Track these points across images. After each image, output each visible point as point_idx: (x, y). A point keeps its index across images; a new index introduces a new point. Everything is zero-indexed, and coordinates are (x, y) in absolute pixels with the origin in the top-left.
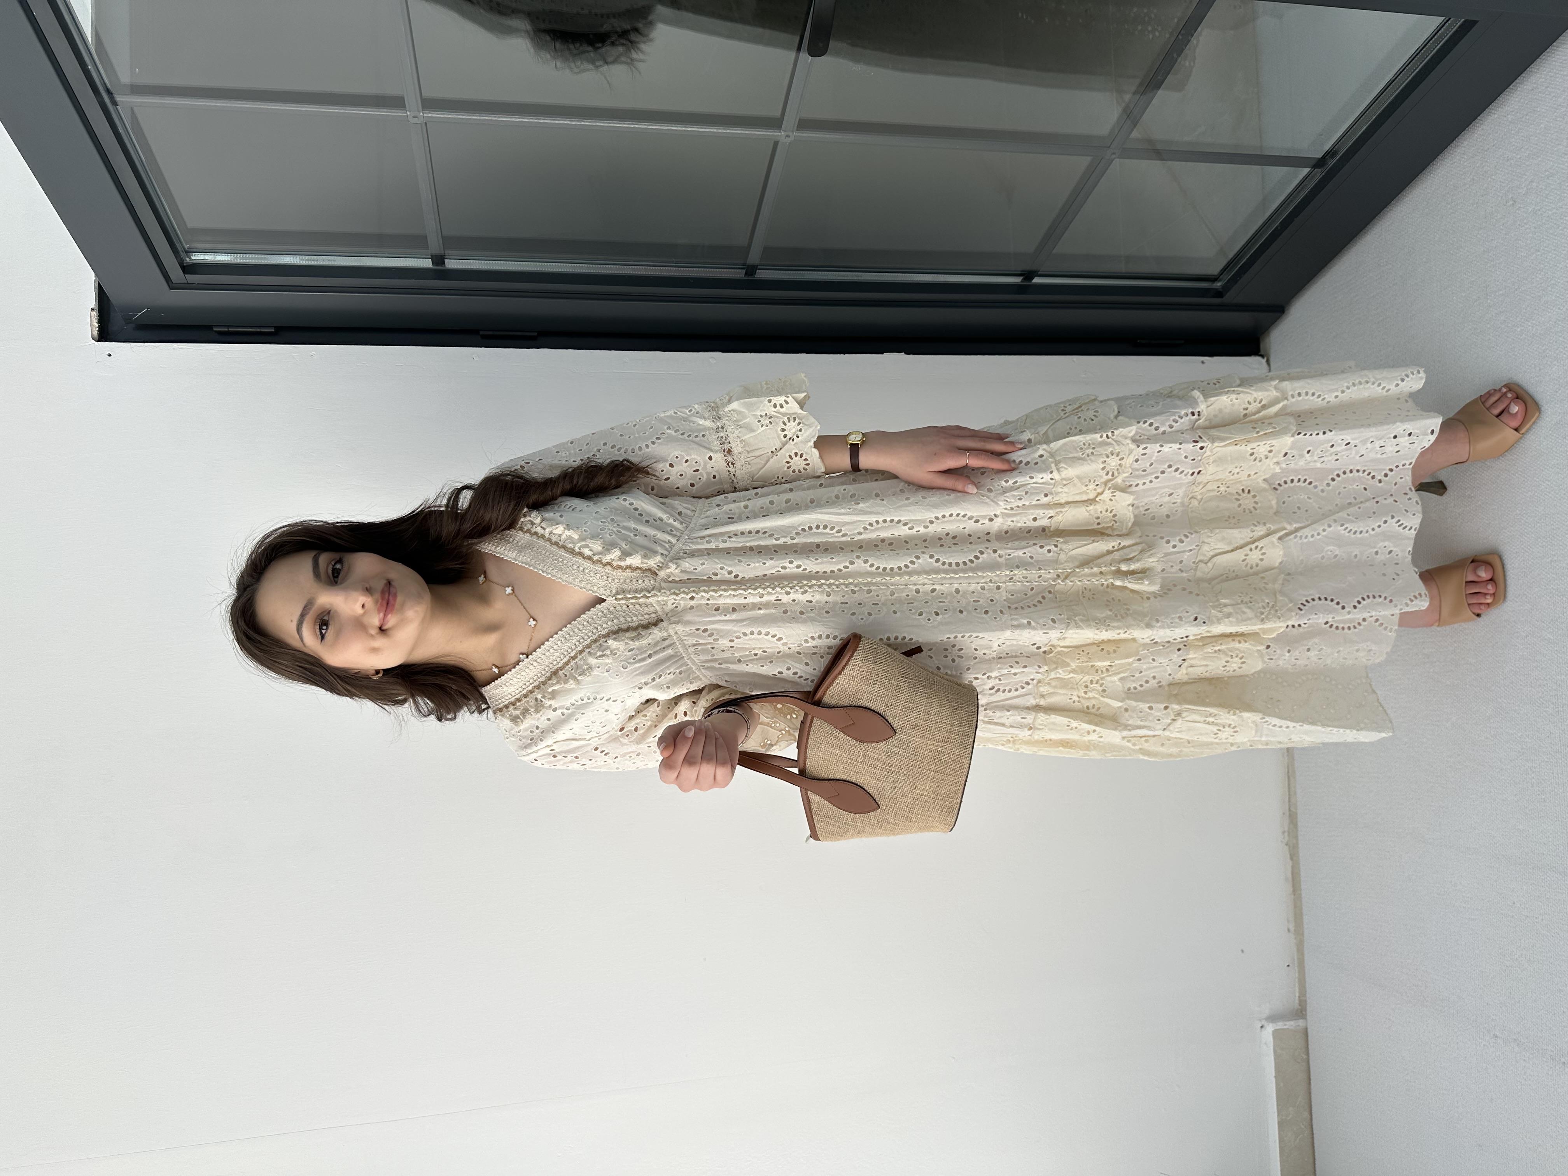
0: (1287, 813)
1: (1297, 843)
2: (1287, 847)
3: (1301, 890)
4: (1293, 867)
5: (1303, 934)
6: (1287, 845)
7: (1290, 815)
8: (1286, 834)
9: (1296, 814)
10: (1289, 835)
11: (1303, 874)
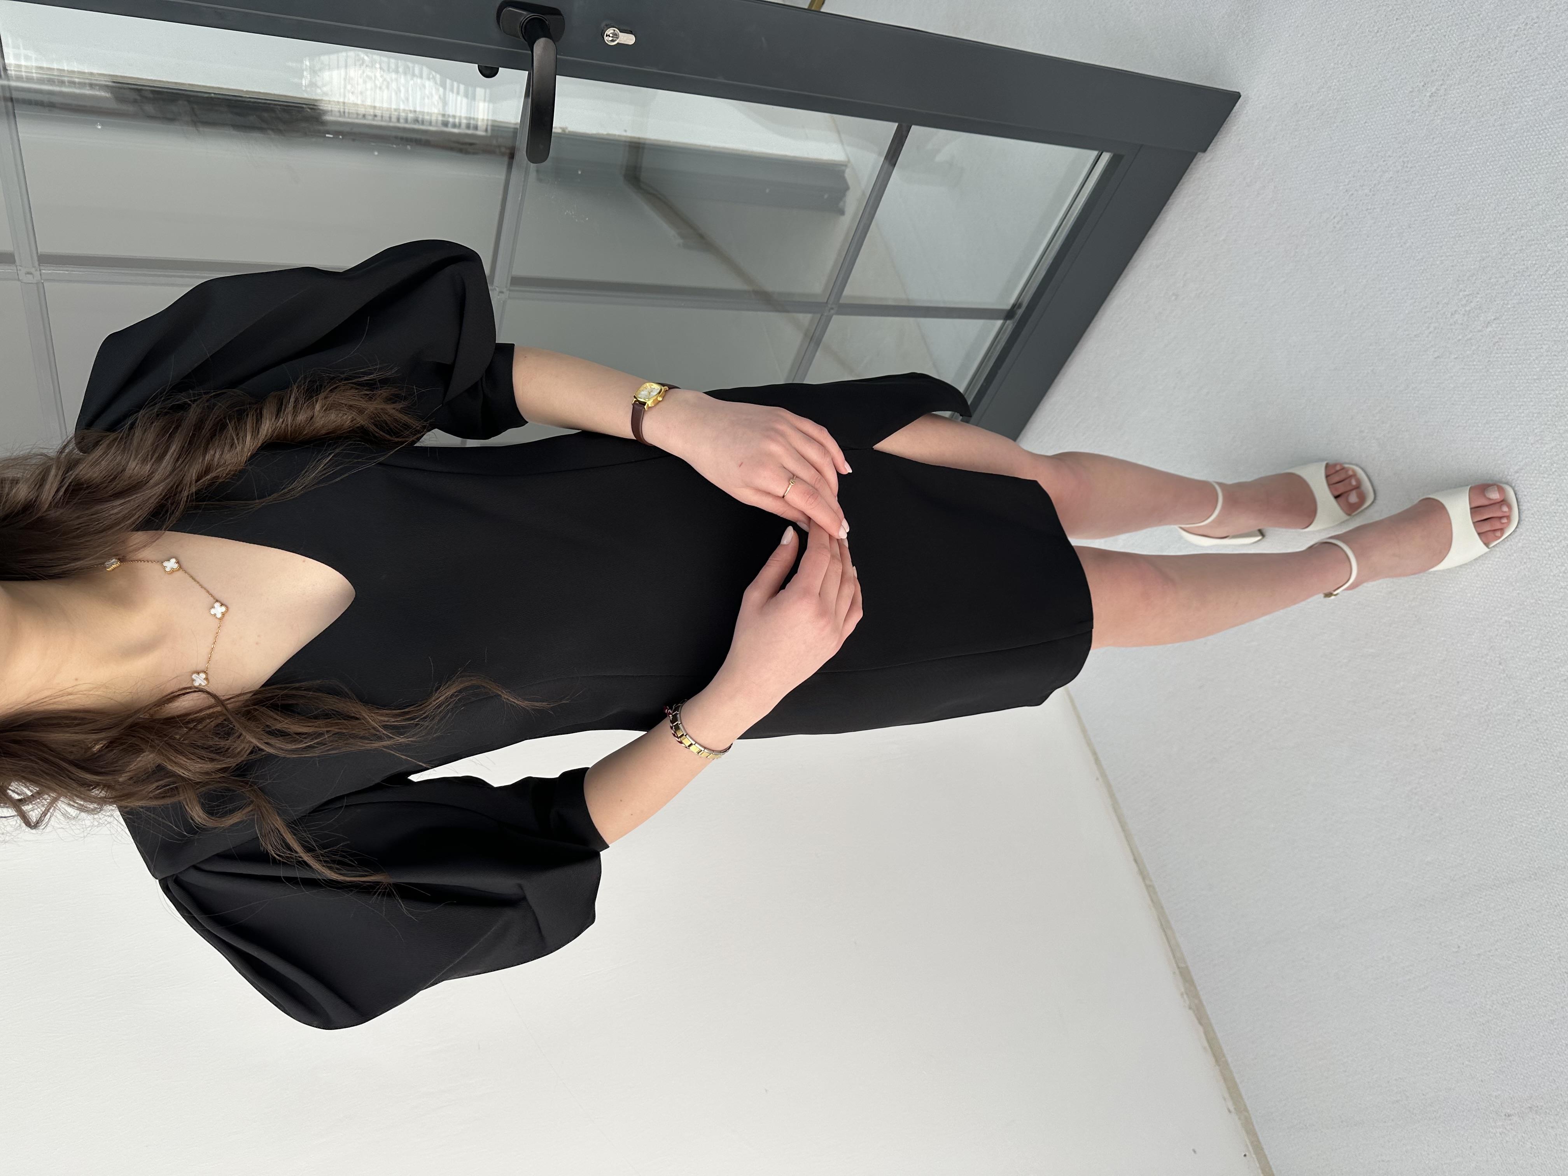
0: (1177, 971)
1: (1200, 1001)
2: (1191, 1012)
3: (1224, 1056)
4: (1206, 1033)
5: (1246, 1110)
6: (1190, 1008)
7: (1181, 974)
8: (1185, 996)
9: (1187, 967)
10: (1187, 994)
11: (1219, 1035)
